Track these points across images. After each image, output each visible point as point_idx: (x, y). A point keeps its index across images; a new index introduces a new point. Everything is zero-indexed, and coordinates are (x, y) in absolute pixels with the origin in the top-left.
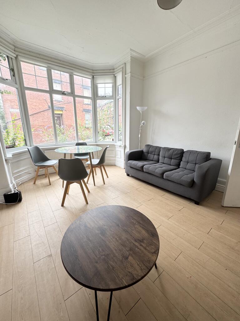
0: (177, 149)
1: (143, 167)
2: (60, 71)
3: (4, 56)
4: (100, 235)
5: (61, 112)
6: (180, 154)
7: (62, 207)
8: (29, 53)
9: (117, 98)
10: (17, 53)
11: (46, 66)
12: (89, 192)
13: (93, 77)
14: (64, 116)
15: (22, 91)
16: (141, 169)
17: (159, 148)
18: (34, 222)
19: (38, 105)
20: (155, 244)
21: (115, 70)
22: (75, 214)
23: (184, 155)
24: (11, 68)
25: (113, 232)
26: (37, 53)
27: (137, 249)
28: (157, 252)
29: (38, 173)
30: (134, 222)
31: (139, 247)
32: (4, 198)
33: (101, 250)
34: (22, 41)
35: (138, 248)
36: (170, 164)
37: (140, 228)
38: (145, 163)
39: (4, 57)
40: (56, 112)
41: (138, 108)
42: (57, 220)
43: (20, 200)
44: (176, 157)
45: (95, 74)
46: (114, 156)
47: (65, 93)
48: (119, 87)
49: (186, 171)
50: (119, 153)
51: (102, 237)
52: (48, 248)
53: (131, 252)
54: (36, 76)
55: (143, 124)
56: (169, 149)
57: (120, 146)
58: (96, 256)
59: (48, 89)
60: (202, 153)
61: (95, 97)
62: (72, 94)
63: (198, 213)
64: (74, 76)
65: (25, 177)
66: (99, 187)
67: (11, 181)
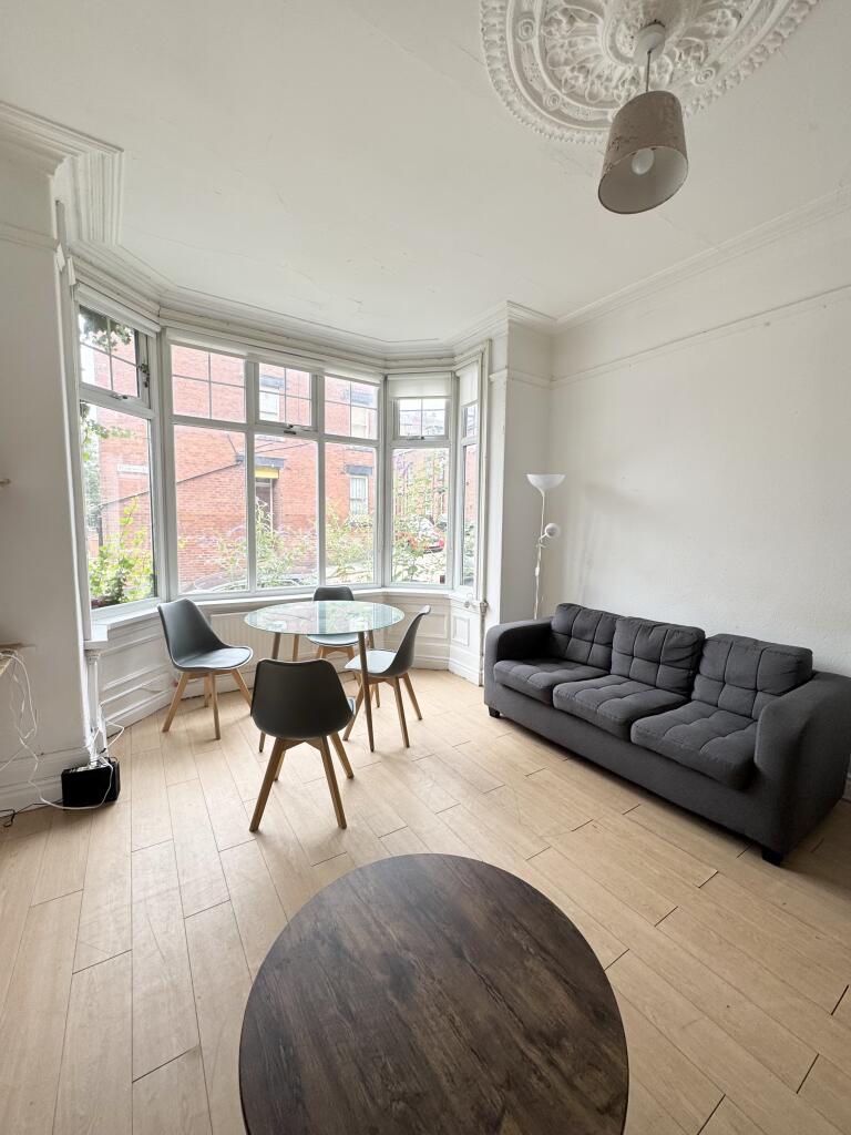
0: (677, 629)
1: (550, 688)
2: (285, 366)
3: (128, 330)
4: (389, 993)
5: (272, 475)
6: (691, 649)
7: (251, 836)
8: (199, 320)
9: (462, 442)
10: (164, 322)
11: (244, 353)
12: (351, 776)
13: (386, 378)
14: (281, 486)
15: (164, 424)
16: (545, 697)
17: (612, 619)
18: (151, 892)
19: (204, 451)
20: (610, 1061)
21: (456, 359)
22: (296, 870)
23: (707, 652)
24: (140, 364)
25: (440, 982)
26: (221, 321)
27: (534, 1080)
28: (619, 1109)
29: (181, 690)
30: (523, 943)
31: (546, 1070)
32: (60, 785)
33: (391, 1070)
34: (183, 291)
35: (541, 1078)
36: (651, 680)
37: (546, 975)
38: (558, 673)
39: (127, 335)
40: (258, 474)
41: (531, 477)
42: (233, 891)
43: (113, 796)
44: (676, 658)
45: (391, 371)
46: (445, 636)
47: (293, 429)
48: (469, 408)
49: (716, 718)
50: (461, 626)
51: (396, 1002)
52: (191, 1012)
53: (512, 1097)
54: (210, 382)
55: (550, 534)
56: (647, 627)
57: (467, 605)
58: (373, 1099)
59: (243, 421)
60: (775, 649)
61: (389, 438)
62: (317, 431)
63: (780, 902)
64: (326, 378)
65: (139, 706)
66: (386, 758)
67: (93, 722)
